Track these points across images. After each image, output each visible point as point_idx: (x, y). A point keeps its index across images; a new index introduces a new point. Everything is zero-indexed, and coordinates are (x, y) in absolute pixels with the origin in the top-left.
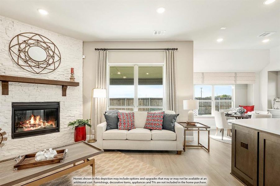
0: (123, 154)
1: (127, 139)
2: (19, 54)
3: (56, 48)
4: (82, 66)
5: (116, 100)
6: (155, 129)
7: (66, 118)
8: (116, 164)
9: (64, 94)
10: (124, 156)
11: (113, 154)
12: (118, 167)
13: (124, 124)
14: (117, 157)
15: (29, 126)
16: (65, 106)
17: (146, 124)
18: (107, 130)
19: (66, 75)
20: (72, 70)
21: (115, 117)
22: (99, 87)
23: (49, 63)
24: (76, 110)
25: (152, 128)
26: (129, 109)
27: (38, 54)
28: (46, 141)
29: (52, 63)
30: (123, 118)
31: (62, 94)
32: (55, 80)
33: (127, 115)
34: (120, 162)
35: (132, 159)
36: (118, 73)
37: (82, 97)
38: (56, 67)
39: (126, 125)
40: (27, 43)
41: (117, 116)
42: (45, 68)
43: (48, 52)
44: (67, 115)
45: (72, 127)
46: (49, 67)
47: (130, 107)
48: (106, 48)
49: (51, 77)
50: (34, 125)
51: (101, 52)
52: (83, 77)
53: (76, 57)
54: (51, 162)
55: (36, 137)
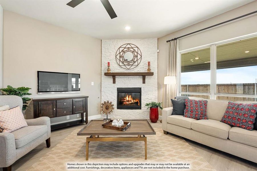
0: (187, 144)
1: (192, 129)
2: (120, 59)
3: (139, 49)
4: (157, 59)
5: (202, 86)
6: (239, 127)
7: (145, 100)
8: (175, 150)
9: (144, 82)
10: (187, 146)
11: (177, 139)
12: (175, 154)
13: (192, 111)
14: (178, 144)
15: (126, 101)
16: (145, 91)
17: (224, 117)
18: (172, 114)
19: (145, 68)
20: (149, 63)
21: (181, 103)
22: (170, 75)
23: (135, 61)
24: (153, 94)
25: (233, 124)
26: (203, 96)
27: (129, 56)
28: (133, 114)
29: (136, 61)
30: (191, 105)
31: (142, 82)
32: (138, 72)
33: (196, 102)
34: (179, 150)
35: (195, 152)
36: (196, 59)
37: (157, 84)
38: (139, 63)
39: (194, 113)
40: (123, 51)
41: (184, 103)
42: (132, 65)
43: (134, 53)
44: (146, 98)
45: (147, 107)
46: (134, 64)
47: (205, 94)
48: (176, 38)
49: (136, 71)
50: (128, 101)
51: (172, 42)
52: (158, 68)
53: (152, 53)
54: (117, 129)
55: (128, 110)
